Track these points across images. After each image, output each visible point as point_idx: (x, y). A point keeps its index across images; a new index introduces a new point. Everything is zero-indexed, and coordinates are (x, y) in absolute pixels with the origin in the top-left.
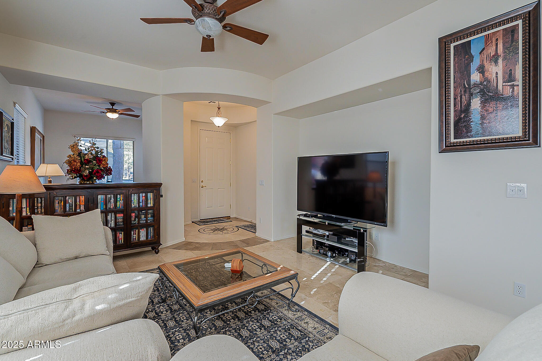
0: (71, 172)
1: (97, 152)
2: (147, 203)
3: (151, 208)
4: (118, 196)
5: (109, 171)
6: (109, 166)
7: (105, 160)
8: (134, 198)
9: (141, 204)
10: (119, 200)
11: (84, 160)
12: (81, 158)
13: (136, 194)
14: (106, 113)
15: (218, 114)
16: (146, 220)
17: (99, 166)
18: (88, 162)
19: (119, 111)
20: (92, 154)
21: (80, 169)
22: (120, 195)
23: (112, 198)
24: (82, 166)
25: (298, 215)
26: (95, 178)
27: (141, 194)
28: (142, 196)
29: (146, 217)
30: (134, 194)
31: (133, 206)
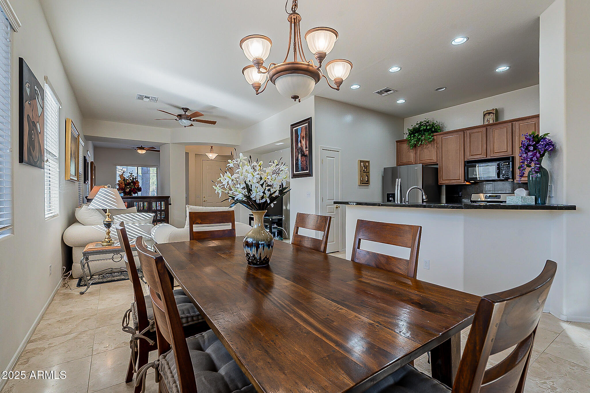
0: (119, 189)
1: (133, 178)
2: (161, 208)
3: (163, 211)
4: (145, 203)
5: (140, 190)
6: (140, 186)
7: (138, 183)
8: (154, 204)
9: (158, 208)
10: (145, 205)
11: (127, 183)
12: (125, 182)
13: (155, 202)
14: (138, 150)
15: (211, 151)
16: (161, 218)
17: (135, 186)
18: (129, 184)
19: (146, 149)
20: (130, 180)
21: (125, 188)
22: (146, 202)
23: (142, 204)
24: (125, 187)
25: (249, 215)
26: (132, 193)
27: (158, 202)
28: (158, 204)
29: (161, 215)
30: (154, 202)
31: (153, 209)
